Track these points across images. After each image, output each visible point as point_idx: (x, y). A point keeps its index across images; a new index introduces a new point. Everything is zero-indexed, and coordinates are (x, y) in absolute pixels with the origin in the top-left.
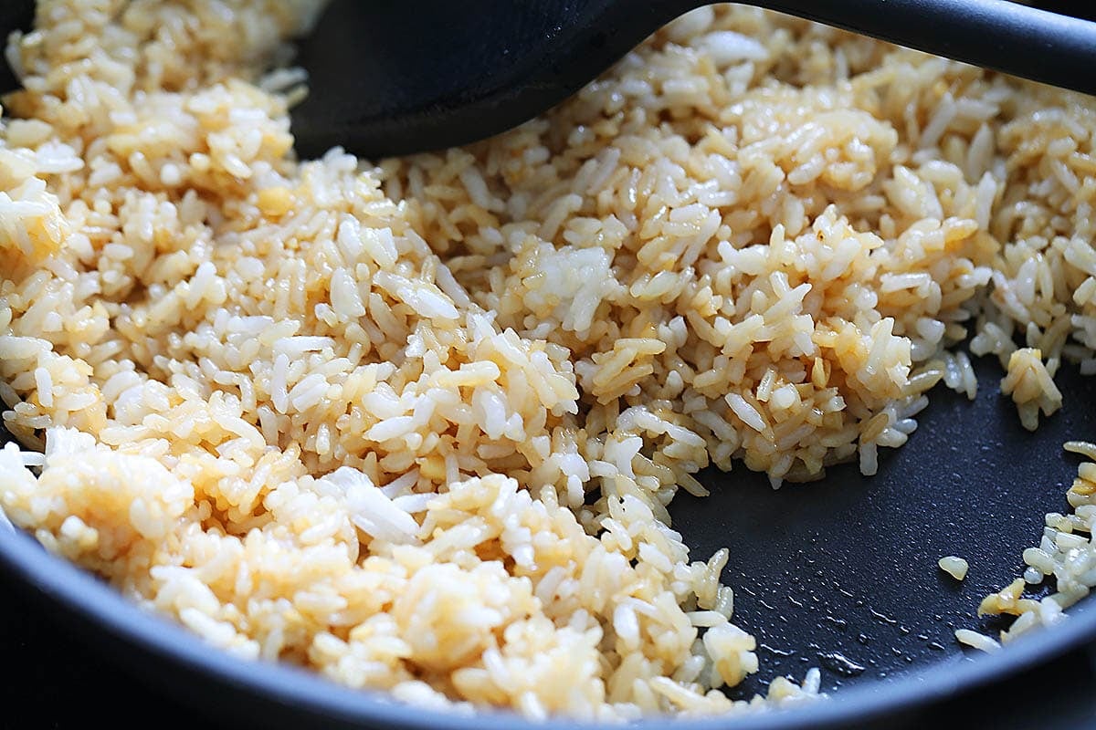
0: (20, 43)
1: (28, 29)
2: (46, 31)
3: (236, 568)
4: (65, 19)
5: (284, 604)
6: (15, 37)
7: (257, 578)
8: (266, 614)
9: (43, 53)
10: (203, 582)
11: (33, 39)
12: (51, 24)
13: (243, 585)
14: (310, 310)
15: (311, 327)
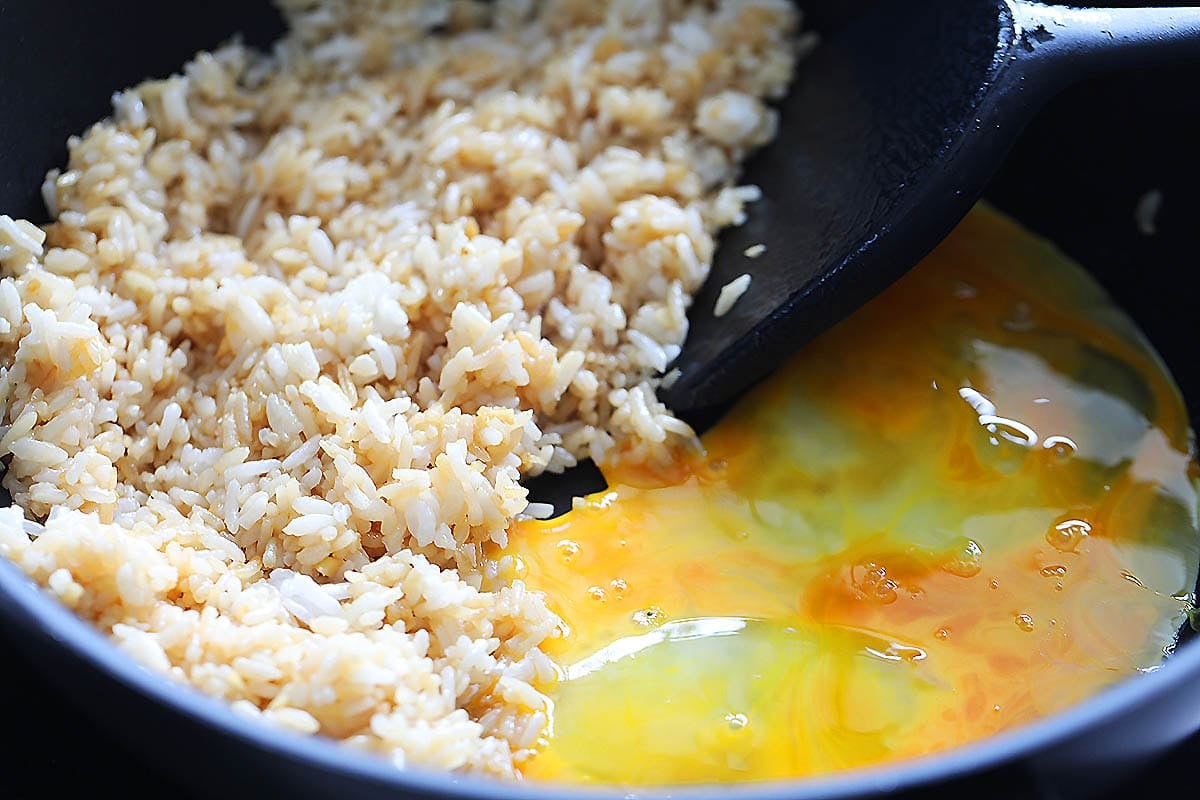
0: (56, 181)
1: (64, 171)
2: (81, 172)
3: (190, 637)
4: (98, 161)
5: (225, 669)
6: (53, 174)
7: (205, 647)
8: (208, 676)
9: (75, 191)
10: (161, 645)
11: (68, 179)
12: (84, 167)
13: (194, 651)
14: (255, 435)
15: (257, 453)
